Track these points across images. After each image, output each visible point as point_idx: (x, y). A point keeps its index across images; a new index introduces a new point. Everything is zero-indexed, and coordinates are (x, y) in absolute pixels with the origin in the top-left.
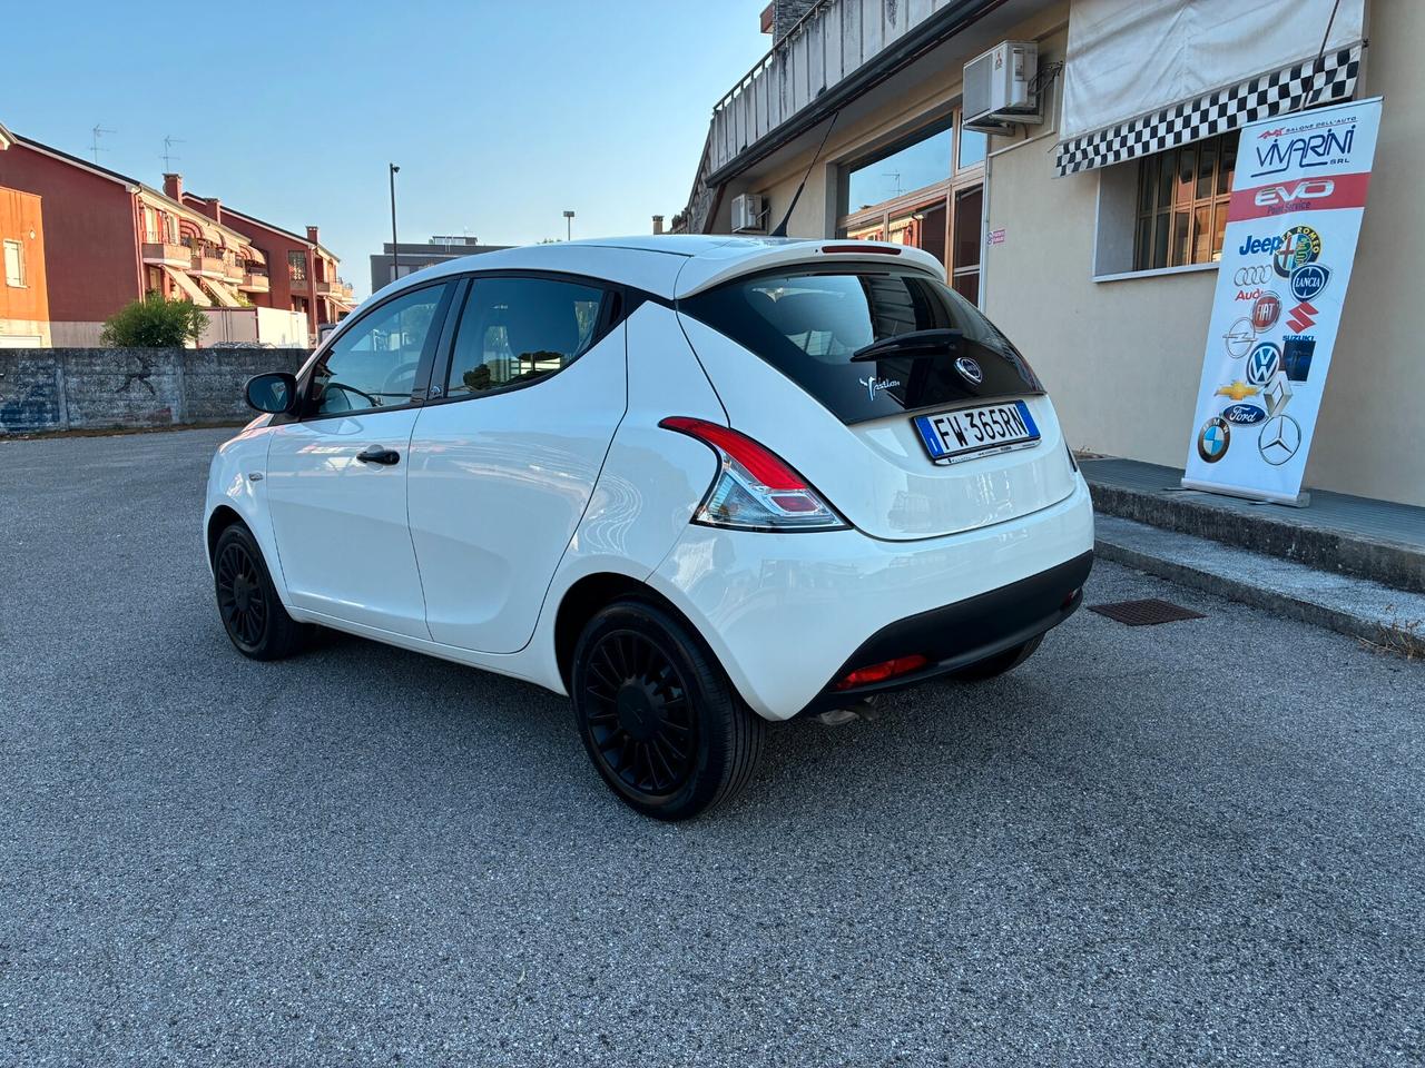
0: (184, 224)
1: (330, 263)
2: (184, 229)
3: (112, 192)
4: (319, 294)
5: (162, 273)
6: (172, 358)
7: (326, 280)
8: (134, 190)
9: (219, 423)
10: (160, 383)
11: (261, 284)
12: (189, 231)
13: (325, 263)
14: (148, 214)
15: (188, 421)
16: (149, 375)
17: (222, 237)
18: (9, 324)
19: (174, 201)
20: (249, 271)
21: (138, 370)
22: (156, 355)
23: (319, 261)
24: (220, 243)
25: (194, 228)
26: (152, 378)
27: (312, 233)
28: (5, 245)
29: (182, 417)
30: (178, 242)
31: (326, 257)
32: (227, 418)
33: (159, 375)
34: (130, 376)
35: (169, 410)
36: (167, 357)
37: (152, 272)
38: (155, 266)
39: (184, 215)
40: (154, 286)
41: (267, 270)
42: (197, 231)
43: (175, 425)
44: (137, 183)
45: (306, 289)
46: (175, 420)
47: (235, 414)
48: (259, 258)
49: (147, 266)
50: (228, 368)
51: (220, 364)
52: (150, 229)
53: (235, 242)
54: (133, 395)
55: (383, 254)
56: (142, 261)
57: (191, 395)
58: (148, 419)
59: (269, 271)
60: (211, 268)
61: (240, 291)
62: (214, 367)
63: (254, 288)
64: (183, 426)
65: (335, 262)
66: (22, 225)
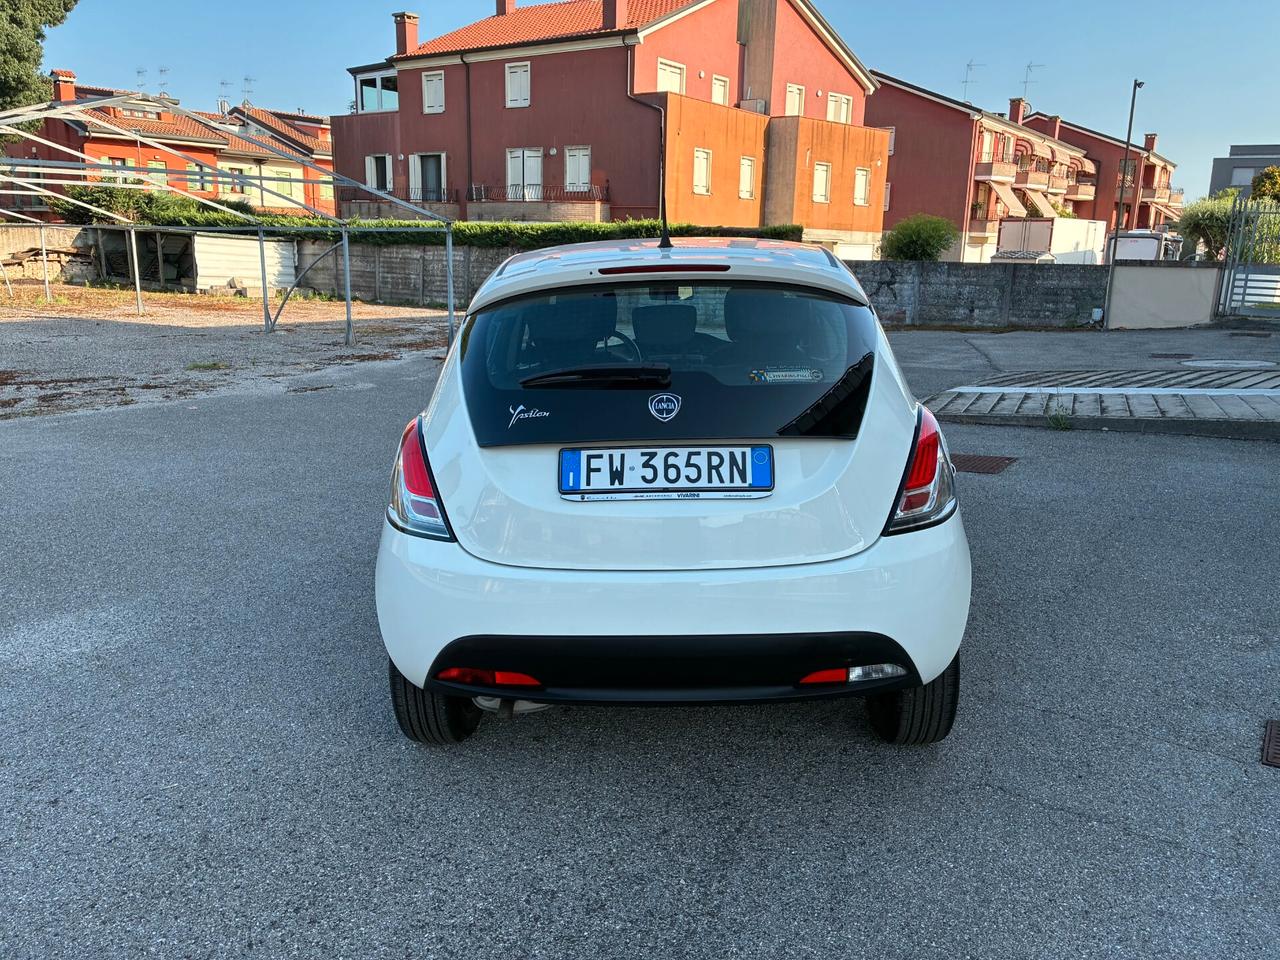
0: (1020, 142)
1: (1164, 168)
2: (1019, 148)
3: (958, 120)
4: (1144, 200)
5: (990, 189)
6: (914, 269)
7: (1156, 184)
8: (976, 117)
9: (943, 326)
10: (901, 290)
11: (1087, 193)
12: (1023, 148)
13: (1158, 170)
14: (988, 138)
15: (917, 323)
16: (894, 283)
17: (1053, 152)
18: (851, 236)
19: (1014, 124)
20: (1078, 181)
21: (888, 279)
22: (902, 266)
23: (1151, 169)
24: (1050, 157)
25: (1028, 146)
26: (896, 285)
27: (1150, 141)
28: (857, 172)
29: (913, 319)
30: (1011, 158)
31: (1159, 164)
32: (947, 323)
33: (901, 284)
34: (881, 283)
35: (904, 312)
36: (910, 268)
37: (981, 187)
38: (984, 182)
39: (1021, 134)
40: (981, 199)
41: (1096, 180)
42: (1029, 149)
43: (908, 326)
44: (979, 111)
45: (1131, 196)
46: (908, 321)
47: (954, 319)
48: (1090, 167)
49: (977, 183)
50: (954, 280)
51: (949, 275)
52: (986, 148)
53: (1066, 154)
54: (881, 299)
55: (1228, 156)
56: (973, 177)
57: (923, 301)
58: (888, 319)
59: (1098, 181)
60: (1037, 182)
61: (1066, 200)
62: (944, 278)
63: (1080, 197)
64: (913, 327)
65: (1169, 168)
66: (872, 156)
